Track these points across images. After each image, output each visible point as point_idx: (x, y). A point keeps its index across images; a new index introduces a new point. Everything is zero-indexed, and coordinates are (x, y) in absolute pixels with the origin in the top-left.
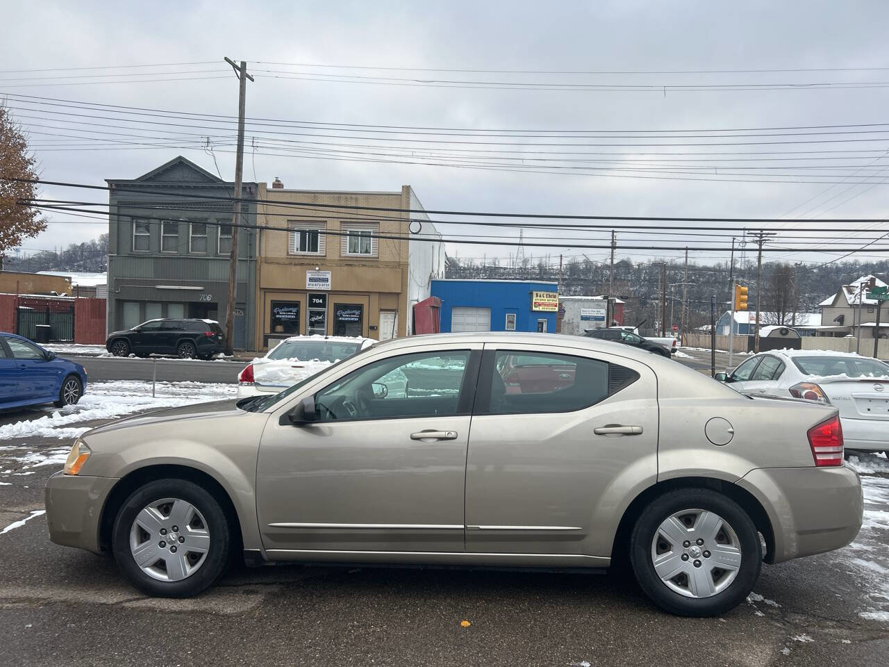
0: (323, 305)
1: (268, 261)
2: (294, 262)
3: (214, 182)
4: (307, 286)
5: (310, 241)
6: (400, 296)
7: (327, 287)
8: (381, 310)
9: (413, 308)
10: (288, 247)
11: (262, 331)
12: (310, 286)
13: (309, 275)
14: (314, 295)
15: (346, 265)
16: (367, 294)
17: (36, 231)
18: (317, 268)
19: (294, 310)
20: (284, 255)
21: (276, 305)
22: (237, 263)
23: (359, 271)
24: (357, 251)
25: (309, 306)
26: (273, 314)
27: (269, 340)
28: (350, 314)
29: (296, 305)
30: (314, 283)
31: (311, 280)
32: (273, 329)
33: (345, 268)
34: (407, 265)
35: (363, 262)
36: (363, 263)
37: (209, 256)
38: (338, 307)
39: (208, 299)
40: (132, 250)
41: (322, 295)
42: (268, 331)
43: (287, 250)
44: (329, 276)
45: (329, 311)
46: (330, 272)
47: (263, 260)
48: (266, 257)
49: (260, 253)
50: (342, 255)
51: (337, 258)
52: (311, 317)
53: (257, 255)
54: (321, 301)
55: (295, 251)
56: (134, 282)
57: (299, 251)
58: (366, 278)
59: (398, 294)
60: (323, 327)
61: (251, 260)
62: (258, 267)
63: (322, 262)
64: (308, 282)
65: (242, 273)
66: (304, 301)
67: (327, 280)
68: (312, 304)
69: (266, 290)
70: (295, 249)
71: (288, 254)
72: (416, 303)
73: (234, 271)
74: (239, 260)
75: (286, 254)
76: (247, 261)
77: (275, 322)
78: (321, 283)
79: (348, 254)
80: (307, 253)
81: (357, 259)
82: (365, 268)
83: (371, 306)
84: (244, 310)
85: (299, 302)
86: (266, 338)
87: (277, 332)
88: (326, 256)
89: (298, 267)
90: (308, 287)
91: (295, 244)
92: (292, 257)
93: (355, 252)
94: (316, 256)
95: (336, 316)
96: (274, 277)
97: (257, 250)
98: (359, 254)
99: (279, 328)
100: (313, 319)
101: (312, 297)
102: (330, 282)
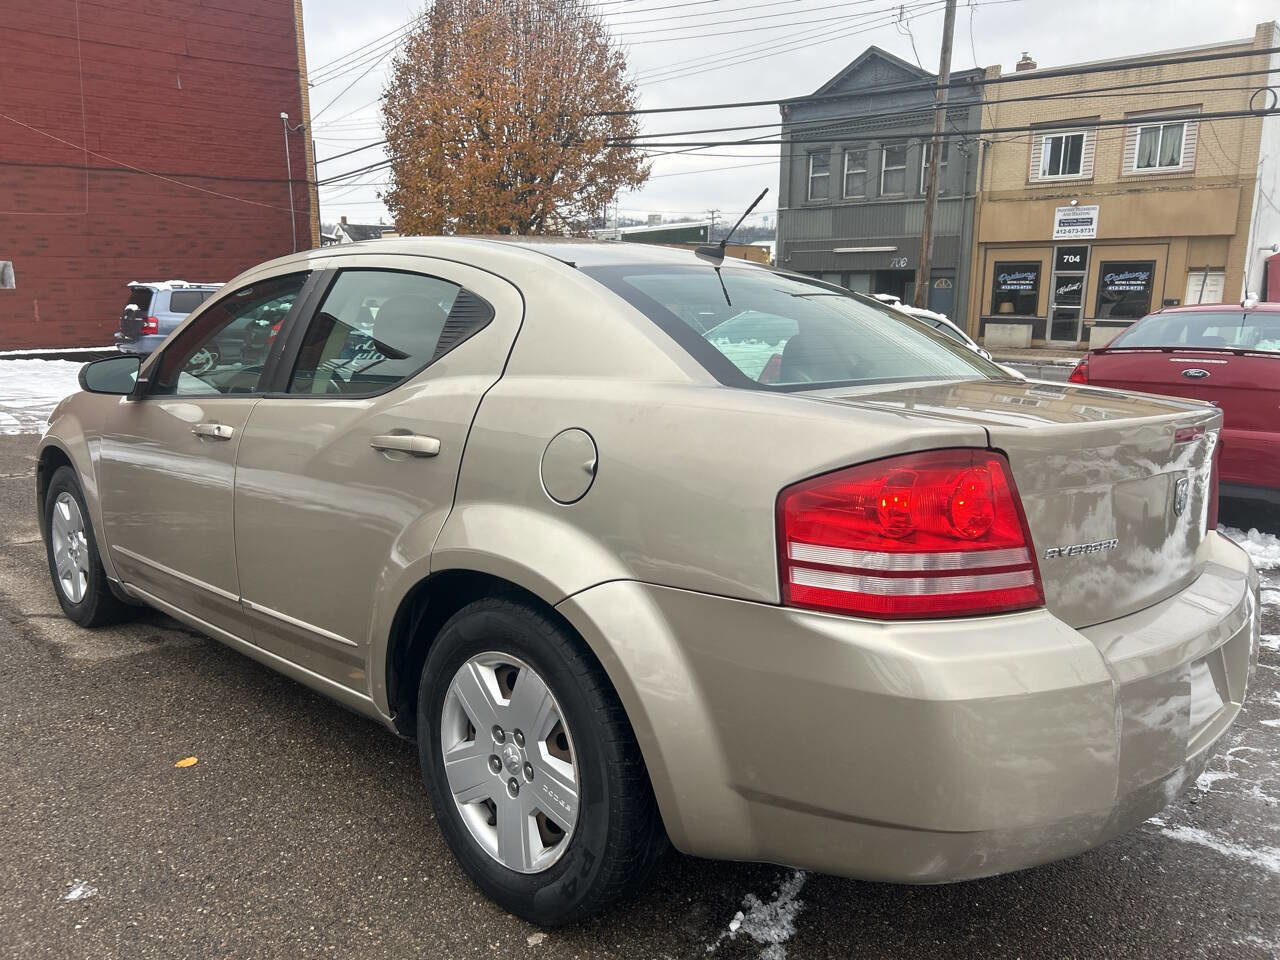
0: (1081, 266)
1: (992, 198)
2: (1035, 195)
3: (920, 78)
4: (1055, 234)
5: (1067, 156)
6: (1233, 243)
7: (1090, 233)
8: (1192, 269)
9: (1266, 264)
10: (1028, 172)
11: (978, 311)
12: (1059, 234)
13: (1059, 216)
14: (1065, 249)
15: (1130, 191)
16: (1166, 240)
17: (639, 181)
18: (1074, 202)
19: (1032, 276)
20: (1021, 185)
21: (1002, 268)
22: (936, 205)
23: (1154, 199)
24: (1152, 163)
25: (1057, 269)
26: (997, 284)
27: (987, 325)
28: (1130, 279)
29: (1034, 267)
30: (1068, 228)
31: (1062, 223)
32: (995, 309)
33: (1126, 198)
34: (1252, 179)
35: (1163, 183)
36: (1163, 185)
37: (907, 198)
38: (1108, 268)
39: (903, 264)
40: (807, 199)
41: (1080, 249)
42: (987, 311)
43: (1027, 176)
44: (1094, 214)
45: (1092, 276)
46: (1098, 207)
47: (986, 197)
48: (990, 192)
49: (982, 186)
50: (1124, 174)
51: (1113, 179)
52: (1058, 286)
53: (978, 190)
54: (1078, 259)
55: (1040, 175)
56: (809, 245)
57: (1047, 176)
58: (1168, 211)
59: (1229, 237)
60: (1079, 304)
61: (968, 199)
62: (977, 210)
63: (1086, 191)
64: (1056, 227)
65: (946, 220)
66: (1047, 259)
67: (1090, 221)
68: (1061, 265)
69: (988, 246)
70: (1041, 172)
71: (1027, 182)
72: (1271, 253)
73: (929, 218)
74: (939, 201)
75: (1023, 182)
76: (960, 200)
77: (999, 298)
78: (1079, 228)
79: (1135, 170)
80: (1060, 177)
81: (1153, 179)
82: (1164, 193)
83: (1169, 264)
84: (952, 278)
85: (1041, 262)
86: (984, 322)
87: (1002, 314)
88: (1092, 179)
89: (1043, 203)
90: (1056, 236)
91: (1041, 164)
92: (1034, 186)
93: (1149, 165)
94: (1076, 181)
95: (1103, 285)
96: (1000, 223)
97: (978, 181)
98: (1157, 169)
99: (1006, 307)
100: (1062, 290)
101: (1062, 252)
102: (1095, 225)
